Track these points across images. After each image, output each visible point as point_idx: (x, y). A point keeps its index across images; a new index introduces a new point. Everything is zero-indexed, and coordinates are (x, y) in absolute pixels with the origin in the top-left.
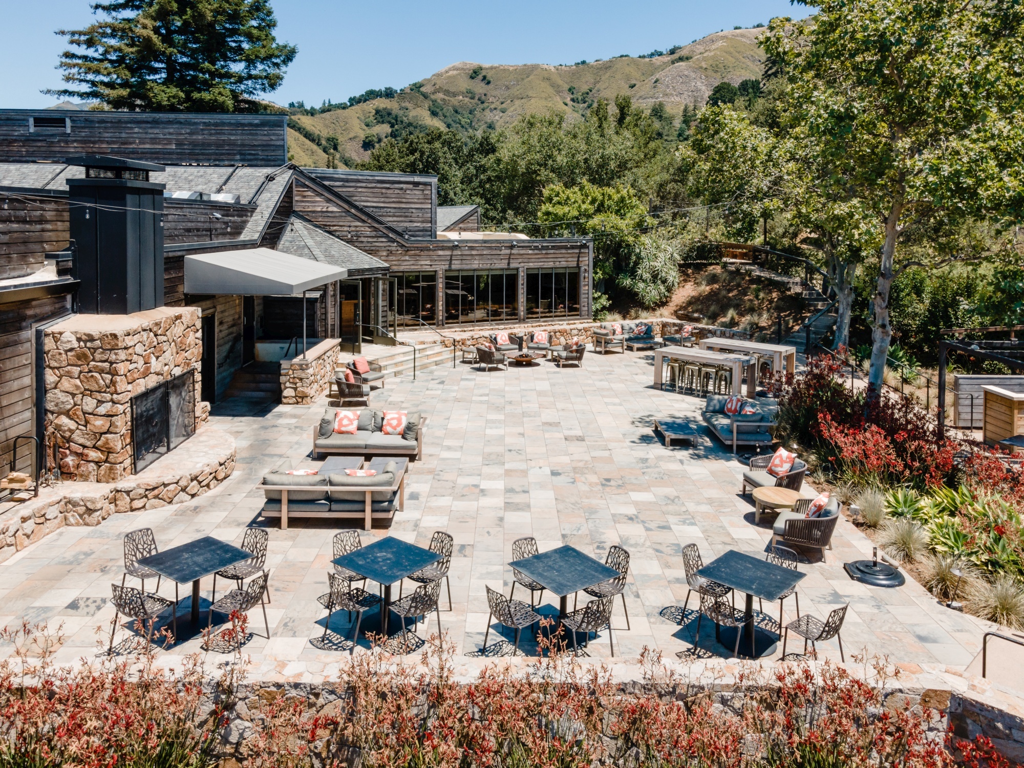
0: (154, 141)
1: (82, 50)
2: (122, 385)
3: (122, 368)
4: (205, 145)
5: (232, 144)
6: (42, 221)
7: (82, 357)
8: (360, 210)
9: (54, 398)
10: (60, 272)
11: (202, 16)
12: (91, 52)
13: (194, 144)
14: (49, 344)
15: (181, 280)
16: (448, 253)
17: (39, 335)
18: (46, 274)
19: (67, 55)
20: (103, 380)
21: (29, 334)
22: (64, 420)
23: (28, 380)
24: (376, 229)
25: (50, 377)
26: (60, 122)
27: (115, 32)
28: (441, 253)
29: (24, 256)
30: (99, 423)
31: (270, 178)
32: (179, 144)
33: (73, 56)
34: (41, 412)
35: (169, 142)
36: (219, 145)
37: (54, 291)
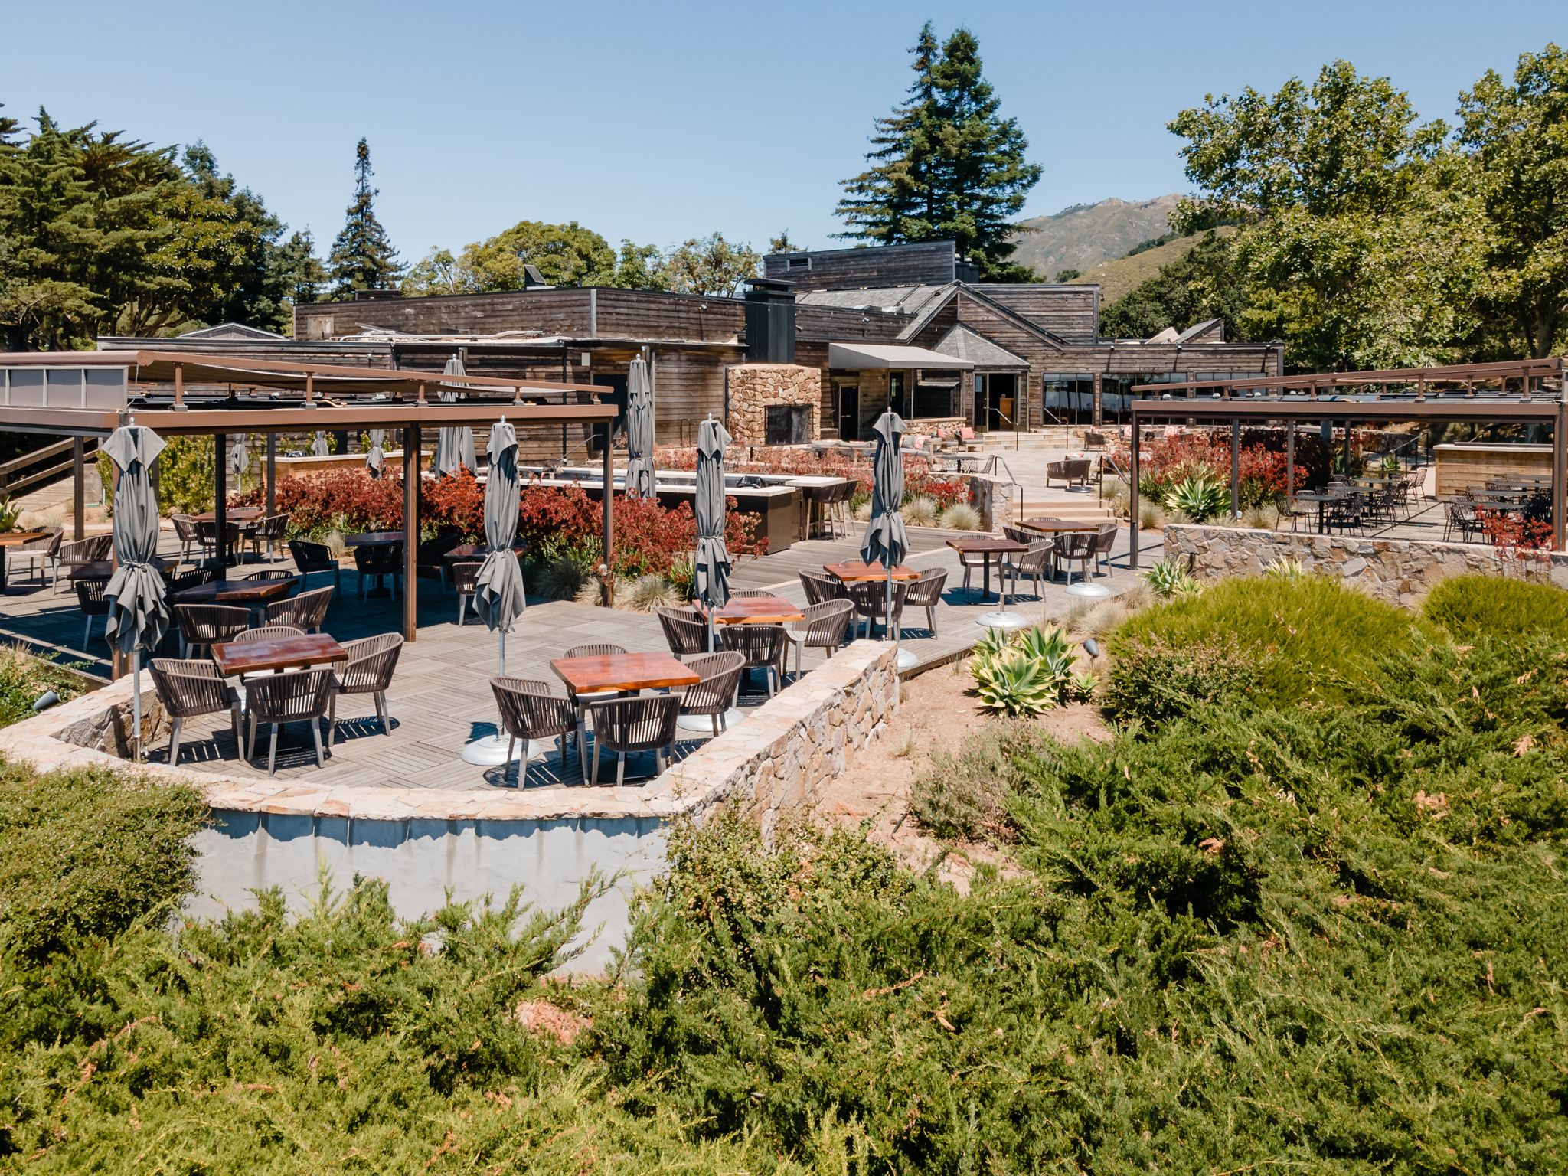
0: (863, 270)
1: (854, 197)
2: (759, 397)
3: (759, 388)
4: (897, 270)
5: (915, 268)
6: (735, 315)
7: (743, 382)
8: (1018, 318)
9: (733, 402)
10: (740, 341)
11: (949, 152)
12: (862, 197)
13: (889, 270)
14: (730, 375)
15: (826, 358)
16: (1107, 356)
17: (727, 371)
18: (734, 341)
19: (843, 202)
20: (750, 393)
21: (722, 369)
22: (735, 415)
23: (721, 392)
24: (1032, 335)
25: (731, 392)
26: (804, 261)
27: (882, 175)
28: (1098, 356)
29: (724, 332)
30: (749, 416)
31: (937, 294)
32: (879, 271)
33: (849, 202)
34: (727, 410)
35: (873, 270)
36: (906, 269)
37: (737, 350)
